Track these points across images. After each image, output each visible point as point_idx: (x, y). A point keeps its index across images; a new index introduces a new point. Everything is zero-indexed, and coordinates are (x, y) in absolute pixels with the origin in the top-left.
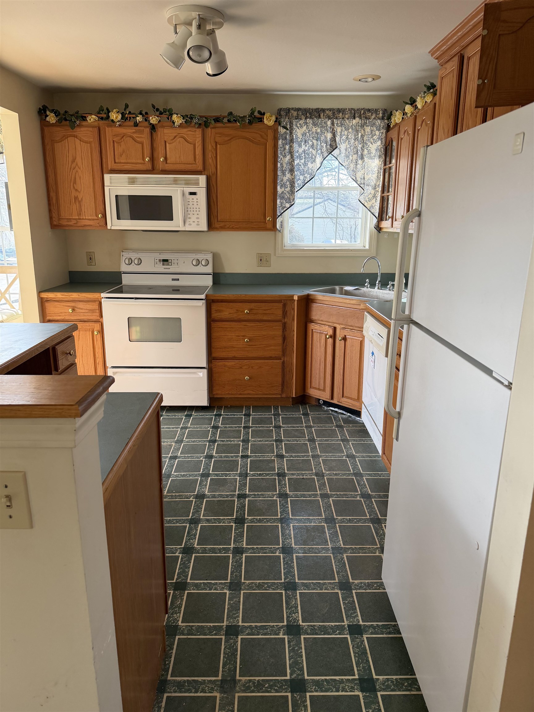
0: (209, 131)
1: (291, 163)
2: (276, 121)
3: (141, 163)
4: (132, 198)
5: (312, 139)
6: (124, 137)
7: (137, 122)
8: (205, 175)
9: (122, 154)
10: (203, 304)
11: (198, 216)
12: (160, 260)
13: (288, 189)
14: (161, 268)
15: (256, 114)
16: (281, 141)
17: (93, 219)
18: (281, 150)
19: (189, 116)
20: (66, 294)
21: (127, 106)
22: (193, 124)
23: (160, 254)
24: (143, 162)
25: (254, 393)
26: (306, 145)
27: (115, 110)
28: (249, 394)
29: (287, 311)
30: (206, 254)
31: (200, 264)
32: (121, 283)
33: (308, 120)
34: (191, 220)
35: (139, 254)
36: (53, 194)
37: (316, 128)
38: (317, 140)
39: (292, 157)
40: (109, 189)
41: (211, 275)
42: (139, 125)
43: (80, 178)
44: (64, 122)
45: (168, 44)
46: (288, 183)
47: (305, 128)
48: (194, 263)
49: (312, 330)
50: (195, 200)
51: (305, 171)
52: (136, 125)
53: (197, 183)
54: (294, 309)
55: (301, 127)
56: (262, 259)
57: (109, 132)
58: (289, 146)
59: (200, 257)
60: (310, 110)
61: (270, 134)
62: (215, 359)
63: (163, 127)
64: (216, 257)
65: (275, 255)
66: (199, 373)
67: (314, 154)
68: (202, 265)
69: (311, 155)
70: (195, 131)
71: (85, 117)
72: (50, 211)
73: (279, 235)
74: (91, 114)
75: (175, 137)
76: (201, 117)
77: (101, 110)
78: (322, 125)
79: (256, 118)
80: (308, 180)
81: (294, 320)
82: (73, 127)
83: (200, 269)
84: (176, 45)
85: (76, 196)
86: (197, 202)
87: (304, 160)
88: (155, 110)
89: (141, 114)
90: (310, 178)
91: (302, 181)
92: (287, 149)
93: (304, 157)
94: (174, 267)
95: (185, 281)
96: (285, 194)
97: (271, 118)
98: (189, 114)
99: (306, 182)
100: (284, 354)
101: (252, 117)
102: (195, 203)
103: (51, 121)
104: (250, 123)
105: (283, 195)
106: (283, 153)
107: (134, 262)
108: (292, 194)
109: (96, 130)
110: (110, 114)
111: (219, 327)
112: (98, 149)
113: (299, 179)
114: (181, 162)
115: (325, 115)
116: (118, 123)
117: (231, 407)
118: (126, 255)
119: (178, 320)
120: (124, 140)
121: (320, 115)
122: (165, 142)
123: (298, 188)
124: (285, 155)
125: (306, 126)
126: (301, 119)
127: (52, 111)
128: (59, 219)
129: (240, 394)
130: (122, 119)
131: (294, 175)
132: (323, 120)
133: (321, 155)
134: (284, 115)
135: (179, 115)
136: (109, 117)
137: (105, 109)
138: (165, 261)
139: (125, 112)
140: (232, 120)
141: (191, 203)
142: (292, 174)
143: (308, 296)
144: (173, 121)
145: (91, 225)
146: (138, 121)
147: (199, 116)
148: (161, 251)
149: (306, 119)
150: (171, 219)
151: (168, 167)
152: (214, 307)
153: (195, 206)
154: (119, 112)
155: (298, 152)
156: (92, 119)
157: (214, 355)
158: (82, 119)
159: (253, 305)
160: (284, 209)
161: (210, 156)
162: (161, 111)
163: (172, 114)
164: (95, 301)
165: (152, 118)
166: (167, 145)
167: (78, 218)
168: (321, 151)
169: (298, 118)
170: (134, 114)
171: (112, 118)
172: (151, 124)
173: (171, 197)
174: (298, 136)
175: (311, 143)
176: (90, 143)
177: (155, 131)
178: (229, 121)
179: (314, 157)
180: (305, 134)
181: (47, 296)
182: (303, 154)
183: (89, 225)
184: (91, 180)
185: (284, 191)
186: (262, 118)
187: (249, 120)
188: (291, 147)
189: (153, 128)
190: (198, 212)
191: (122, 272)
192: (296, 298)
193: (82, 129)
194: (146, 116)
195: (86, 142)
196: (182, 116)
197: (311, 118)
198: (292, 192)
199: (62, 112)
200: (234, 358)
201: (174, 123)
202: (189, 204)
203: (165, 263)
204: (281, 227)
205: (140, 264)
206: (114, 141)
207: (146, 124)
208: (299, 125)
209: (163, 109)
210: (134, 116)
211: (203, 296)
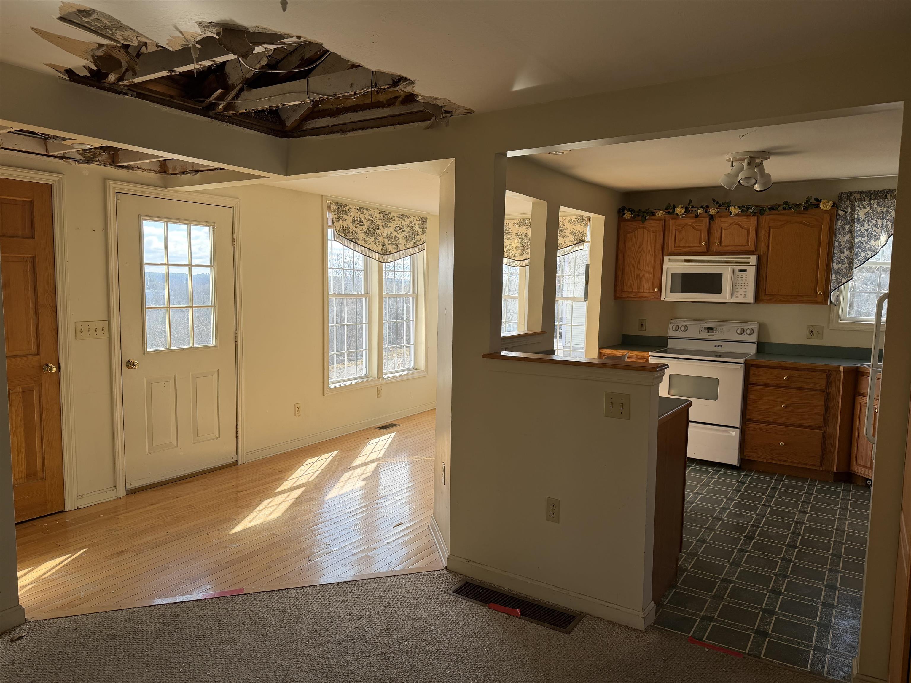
0: (763, 218)
1: (851, 241)
2: (833, 206)
3: (698, 247)
4: (685, 276)
5: (876, 218)
6: (685, 227)
7: (697, 214)
8: (756, 255)
9: (682, 240)
10: (741, 367)
11: (745, 290)
12: (705, 328)
13: (846, 265)
14: (705, 335)
15: (813, 201)
16: (840, 222)
17: (650, 292)
18: (839, 230)
19: (745, 207)
20: (620, 351)
21: (690, 202)
22: (749, 213)
23: (706, 323)
24: (699, 245)
25: (788, 460)
26: (870, 224)
27: (680, 206)
28: (782, 461)
29: (831, 381)
30: (752, 324)
31: (745, 333)
32: (667, 347)
33: (872, 201)
34: (738, 294)
35: (686, 322)
36: (620, 273)
37: (880, 209)
38: (882, 219)
39: (852, 236)
40: (667, 268)
41: (755, 344)
42: (699, 216)
43: (644, 260)
44: (637, 218)
45: (725, 175)
46: (846, 260)
47: (868, 208)
48: (739, 332)
49: (861, 403)
50: (744, 276)
51: (867, 248)
52: (697, 216)
53: (747, 262)
54: (840, 380)
55: (864, 207)
56: (813, 331)
57: (672, 222)
58: (849, 225)
59: (745, 326)
60: (875, 192)
61: (826, 218)
62: (749, 421)
63: (721, 216)
64: (762, 328)
65: (828, 327)
66: (732, 433)
67: (878, 232)
68: (747, 334)
69: (874, 233)
70: (750, 219)
71: (654, 212)
72: (615, 286)
73: (834, 309)
74: (659, 210)
75: (731, 224)
76: (757, 206)
77: (669, 206)
78: (888, 205)
79: (813, 204)
80: (870, 257)
81: (839, 391)
82: (643, 221)
83: (745, 337)
84: (731, 175)
85: (638, 274)
86: (746, 278)
87: (866, 238)
88: (715, 203)
89: (702, 207)
90: (873, 255)
91: (863, 257)
92: (847, 229)
93: (866, 235)
94: (718, 334)
95: (727, 348)
96: (842, 270)
97: (828, 204)
98: (745, 205)
99: (868, 258)
100: (825, 423)
101: (808, 204)
102: (744, 279)
103: (627, 217)
104: (806, 209)
105: (839, 271)
106: (842, 232)
107: (681, 329)
108: (850, 269)
109: (662, 222)
110: (675, 209)
111: (757, 391)
112: (662, 236)
113: (860, 256)
114: (734, 245)
115: (892, 195)
116: (681, 216)
117: (763, 472)
118: (674, 322)
119: (715, 381)
120: (685, 229)
121: (886, 196)
122: (722, 228)
123: (858, 264)
124: (845, 234)
125: (870, 207)
126: (864, 201)
127: (629, 210)
128: (622, 292)
129: (773, 459)
130: (685, 212)
131: (853, 253)
132: (890, 200)
133: (887, 233)
134: (845, 199)
135: (736, 207)
136: (674, 211)
137: (672, 205)
138: (710, 329)
139: (688, 206)
140: (787, 208)
141: (740, 279)
142: (851, 251)
143: (858, 368)
144: (730, 211)
145: (647, 297)
146: (699, 213)
147: (755, 206)
148: (706, 320)
149: (870, 200)
150: (719, 292)
151: (721, 249)
152: (753, 371)
153: (744, 281)
154: (683, 207)
155: (859, 230)
156: (660, 214)
157: (748, 417)
158: (651, 214)
159: (793, 373)
160: (839, 284)
161: (763, 239)
162: (720, 204)
163: (730, 206)
164: (643, 358)
165: (712, 210)
166: (723, 231)
167: (637, 291)
168: (887, 229)
169: (861, 200)
170: (695, 207)
171: (676, 212)
172: (710, 215)
173: (722, 273)
174: (860, 216)
175: (874, 222)
176: (656, 232)
177: (713, 221)
178: (784, 209)
179: (877, 235)
180: (869, 214)
181: (605, 351)
182: (866, 233)
183: (645, 297)
184: (653, 261)
185: (841, 268)
186: (818, 204)
187: (804, 206)
188: (851, 226)
189: (712, 217)
190: (746, 287)
191: (668, 337)
192: (841, 369)
193: (651, 222)
194: (707, 208)
195: (653, 232)
196: (738, 207)
197: (876, 199)
198: (850, 268)
199: (637, 210)
200: (770, 423)
201: (731, 213)
202: (738, 280)
203: (710, 330)
204: (837, 301)
205: (686, 330)
206: (676, 230)
207: (706, 215)
208: (861, 207)
209: (722, 202)
210: (696, 209)
211: (742, 361)
